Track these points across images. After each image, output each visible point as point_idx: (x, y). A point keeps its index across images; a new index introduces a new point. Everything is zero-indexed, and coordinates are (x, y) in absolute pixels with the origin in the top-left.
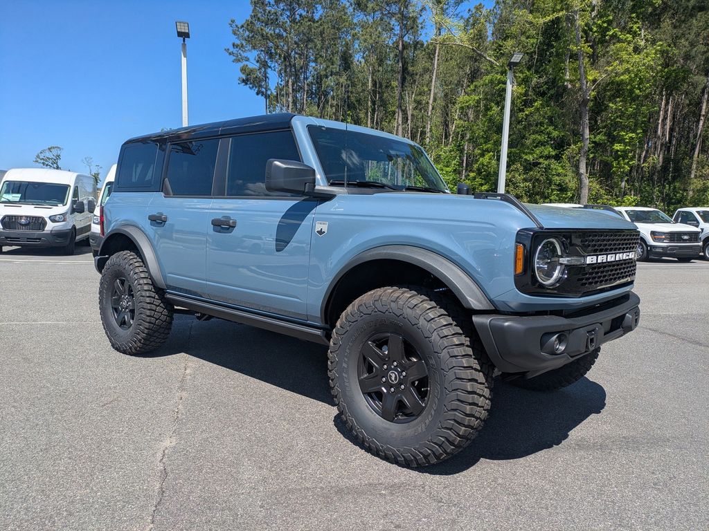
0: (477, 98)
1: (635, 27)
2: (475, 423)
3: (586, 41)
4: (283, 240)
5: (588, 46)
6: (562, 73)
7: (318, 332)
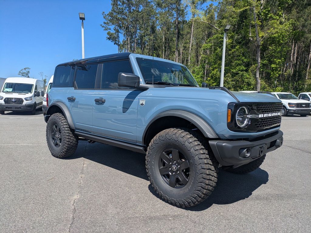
0: (211, 45)
1: (280, 13)
2: (210, 188)
3: (259, 19)
4: (125, 108)
5: (260, 22)
6: (248, 34)
7: (141, 148)
